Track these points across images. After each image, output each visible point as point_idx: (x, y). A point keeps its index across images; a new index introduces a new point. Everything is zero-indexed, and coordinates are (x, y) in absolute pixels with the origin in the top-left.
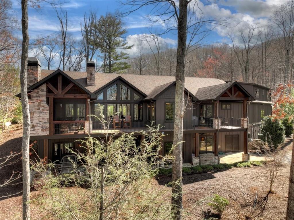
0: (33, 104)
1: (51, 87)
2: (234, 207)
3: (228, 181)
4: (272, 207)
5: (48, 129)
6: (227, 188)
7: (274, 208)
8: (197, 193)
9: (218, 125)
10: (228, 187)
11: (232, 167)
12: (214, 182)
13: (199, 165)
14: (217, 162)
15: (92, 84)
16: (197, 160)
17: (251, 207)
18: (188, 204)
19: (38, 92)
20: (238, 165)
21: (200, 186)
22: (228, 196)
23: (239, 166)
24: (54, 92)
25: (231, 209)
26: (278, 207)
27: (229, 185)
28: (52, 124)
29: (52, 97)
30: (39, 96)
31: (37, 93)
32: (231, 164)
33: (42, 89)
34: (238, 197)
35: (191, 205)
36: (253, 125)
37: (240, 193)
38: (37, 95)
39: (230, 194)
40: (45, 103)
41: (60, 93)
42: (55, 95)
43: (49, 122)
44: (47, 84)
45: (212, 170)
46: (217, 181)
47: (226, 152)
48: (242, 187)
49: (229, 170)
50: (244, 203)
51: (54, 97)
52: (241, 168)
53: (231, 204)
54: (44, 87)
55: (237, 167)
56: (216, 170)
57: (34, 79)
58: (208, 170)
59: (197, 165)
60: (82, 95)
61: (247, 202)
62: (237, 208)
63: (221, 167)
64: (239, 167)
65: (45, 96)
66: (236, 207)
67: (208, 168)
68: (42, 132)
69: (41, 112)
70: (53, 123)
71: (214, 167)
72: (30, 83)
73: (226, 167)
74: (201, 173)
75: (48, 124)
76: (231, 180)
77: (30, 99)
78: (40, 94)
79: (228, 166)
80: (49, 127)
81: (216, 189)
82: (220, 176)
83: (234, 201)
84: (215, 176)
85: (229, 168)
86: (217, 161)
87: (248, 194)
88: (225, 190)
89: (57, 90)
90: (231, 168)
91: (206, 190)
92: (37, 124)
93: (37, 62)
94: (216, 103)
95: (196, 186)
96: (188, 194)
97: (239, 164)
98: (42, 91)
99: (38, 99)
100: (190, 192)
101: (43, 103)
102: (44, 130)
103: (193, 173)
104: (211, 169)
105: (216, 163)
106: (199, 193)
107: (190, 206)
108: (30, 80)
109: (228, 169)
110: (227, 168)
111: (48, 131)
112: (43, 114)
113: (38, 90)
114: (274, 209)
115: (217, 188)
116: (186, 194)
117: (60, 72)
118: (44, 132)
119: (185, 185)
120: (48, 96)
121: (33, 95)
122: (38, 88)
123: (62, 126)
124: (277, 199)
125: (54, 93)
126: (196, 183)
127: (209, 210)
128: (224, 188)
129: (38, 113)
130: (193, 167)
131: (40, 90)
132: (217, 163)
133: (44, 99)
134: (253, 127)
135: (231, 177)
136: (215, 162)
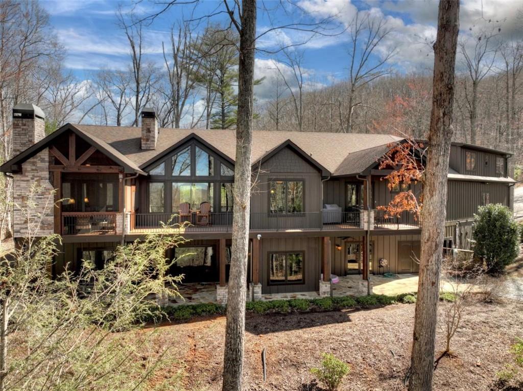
0: (26, 182)
1: (58, 154)
2: (365, 379)
3: (372, 328)
4: (442, 382)
5: (53, 226)
6: (363, 343)
7: (445, 385)
8: (301, 348)
9: (368, 222)
10: (367, 339)
11: (393, 302)
12: (343, 329)
13: (329, 296)
14: (367, 292)
15: (150, 147)
16: (326, 286)
17: (398, 381)
18: (277, 368)
19: (36, 162)
20: (405, 299)
21: (312, 335)
22: (360, 357)
23: (407, 301)
24: (61, 161)
25: (359, 383)
26: (454, 383)
27: (369, 337)
28: (60, 218)
29: (58, 171)
30: (37, 170)
31: (34, 165)
32: (392, 296)
33: (42, 157)
34: (380, 361)
35: (282, 369)
36: (460, 223)
37: (384, 353)
38: (34, 168)
39: (364, 354)
40: (47, 181)
41: (73, 164)
42: (64, 168)
43: (53, 214)
44: (50, 148)
45: (351, 306)
46: (351, 328)
47: (398, 273)
48: (393, 342)
49: (387, 307)
50: (386, 372)
51: (63, 171)
52: (411, 305)
53: (361, 373)
54: (45, 154)
55: (404, 303)
56: (359, 307)
57: (29, 140)
58: (344, 306)
59: (325, 296)
60: (111, 168)
61: (394, 371)
62: (370, 381)
63: (370, 302)
64: (409, 302)
65: (48, 170)
66: (368, 379)
67: (345, 303)
68: (42, 231)
69: (40, 197)
70: (61, 215)
71: (358, 301)
72: (21, 148)
73: (382, 302)
74: (329, 311)
75: (53, 217)
76: (379, 326)
77: (22, 174)
78: (38, 165)
79: (384, 300)
80: (53, 222)
81: (341, 342)
82: (362, 318)
83: (369, 368)
84: (351, 318)
85: (387, 303)
86: (365, 290)
87: (400, 356)
88: (357, 345)
89: (67, 160)
90: (390, 304)
91: (321, 344)
92: (34, 217)
93: (33, 111)
94: (366, 181)
95: (306, 336)
96: (284, 350)
97: (410, 296)
98: (42, 162)
99: (36, 174)
100: (290, 345)
101: (44, 181)
102: (46, 228)
103: (313, 311)
104: (349, 305)
105: (365, 294)
106: (307, 348)
107: (279, 372)
108: (22, 142)
109: (383, 306)
110: (384, 304)
111: (51, 229)
112: (43, 200)
113: (35, 160)
114: (443, 386)
115: (345, 341)
116: (279, 350)
117: (71, 129)
118: (45, 231)
119: (286, 332)
120: (52, 170)
121: (26, 168)
122: (35, 156)
123: (80, 221)
124: (455, 367)
125: (63, 165)
126: (308, 329)
127: (313, 382)
128: (358, 341)
129: (35, 199)
130: (316, 300)
131: (39, 160)
132: (367, 294)
133: (46, 174)
134: (459, 226)
135: (381, 322)
136: (363, 292)
